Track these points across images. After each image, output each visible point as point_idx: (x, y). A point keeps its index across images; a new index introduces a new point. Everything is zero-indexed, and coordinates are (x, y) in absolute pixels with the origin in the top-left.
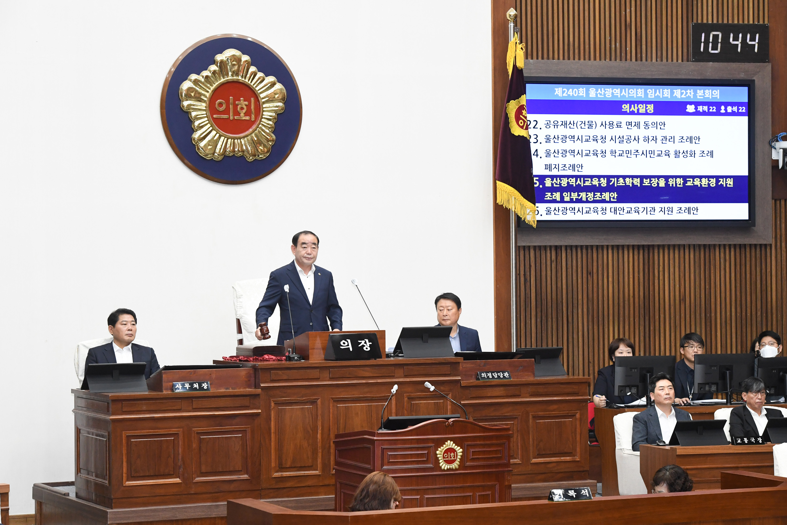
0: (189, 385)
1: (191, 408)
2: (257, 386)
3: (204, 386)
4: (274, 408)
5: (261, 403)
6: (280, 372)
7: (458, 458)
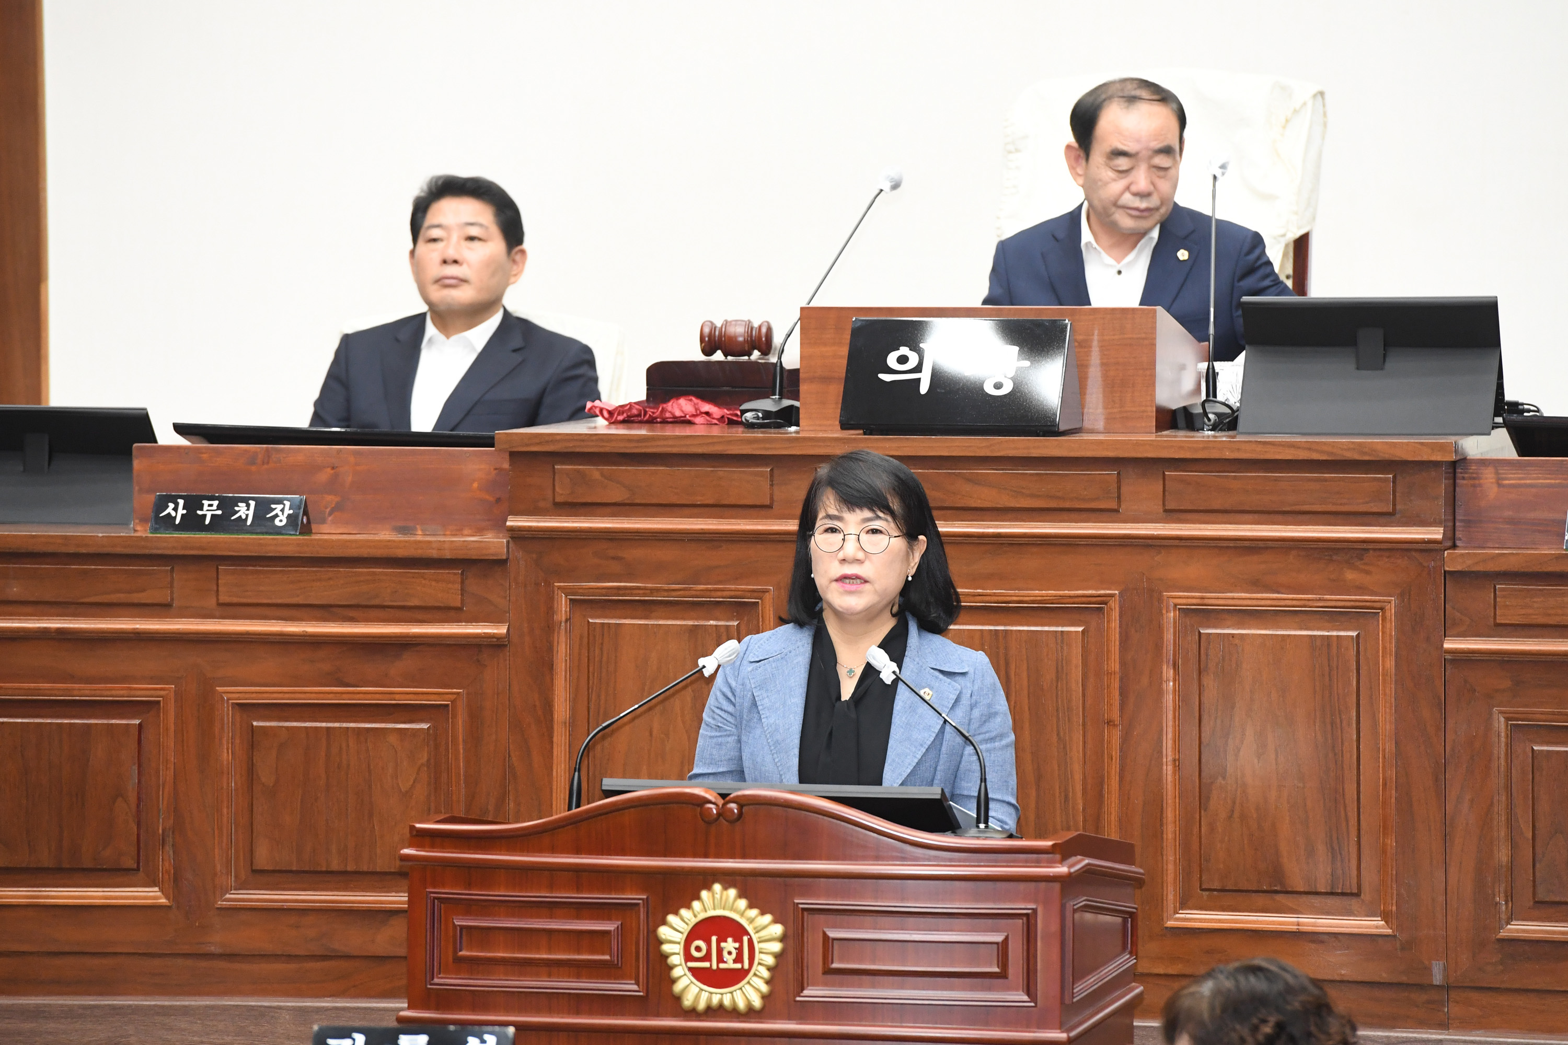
0: (218, 508)
1: (212, 602)
2: (499, 524)
3: (276, 516)
4: (566, 621)
5: (511, 598)
6: (593, 471)
7: (759, 964)
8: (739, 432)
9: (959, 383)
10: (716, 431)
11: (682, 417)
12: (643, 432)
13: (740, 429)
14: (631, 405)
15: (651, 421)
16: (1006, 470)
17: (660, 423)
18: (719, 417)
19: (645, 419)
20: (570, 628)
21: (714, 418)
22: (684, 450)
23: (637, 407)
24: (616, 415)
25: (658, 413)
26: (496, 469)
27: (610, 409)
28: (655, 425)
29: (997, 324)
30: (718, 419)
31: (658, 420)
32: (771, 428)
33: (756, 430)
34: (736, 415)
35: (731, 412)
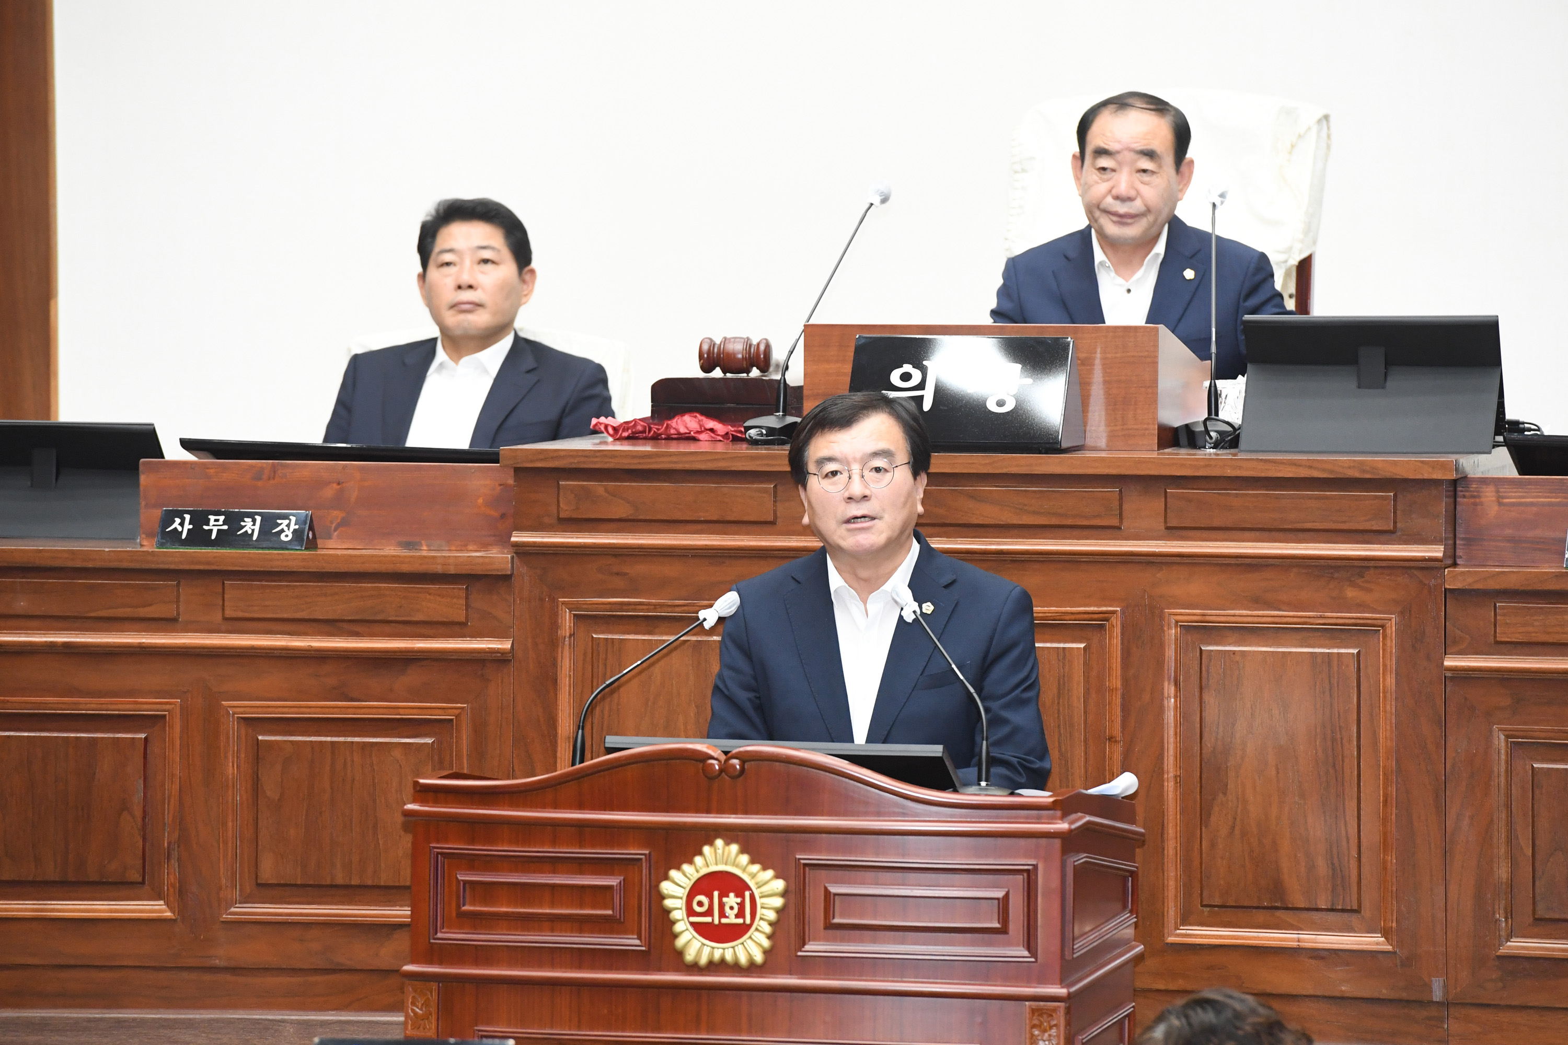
0: (225, 523)
1: (217, 617)
2: (503, 540)
3: (282, 531)
4: (570, 636)
5: (516, 614)
6: (598, 487)
7: (761, 919)
8: (743, 449)
9: (962, 400)
10: (720, 448)
11: (686, 433)
12: (647, 448)
13: (745, 446)
14: (636, 422)
15: (656, 438)
16: (1008, 487)
17: (665, 439)
18: (723, 434)
19: (650, 435)
20: (574, 644)
21: (718, 435)
22: (687, 466)
23: (642, 423)
24: (620, 432)
25: (662, 430)
26: (500, 485)
27: (615, 426)
28: (660, 441)
29: (999, 341)
30: (722, 436)
31: (663, 436)
32: (774, 445)
33: (760, 447)
34: (741, 432)
35: (736, 429)
